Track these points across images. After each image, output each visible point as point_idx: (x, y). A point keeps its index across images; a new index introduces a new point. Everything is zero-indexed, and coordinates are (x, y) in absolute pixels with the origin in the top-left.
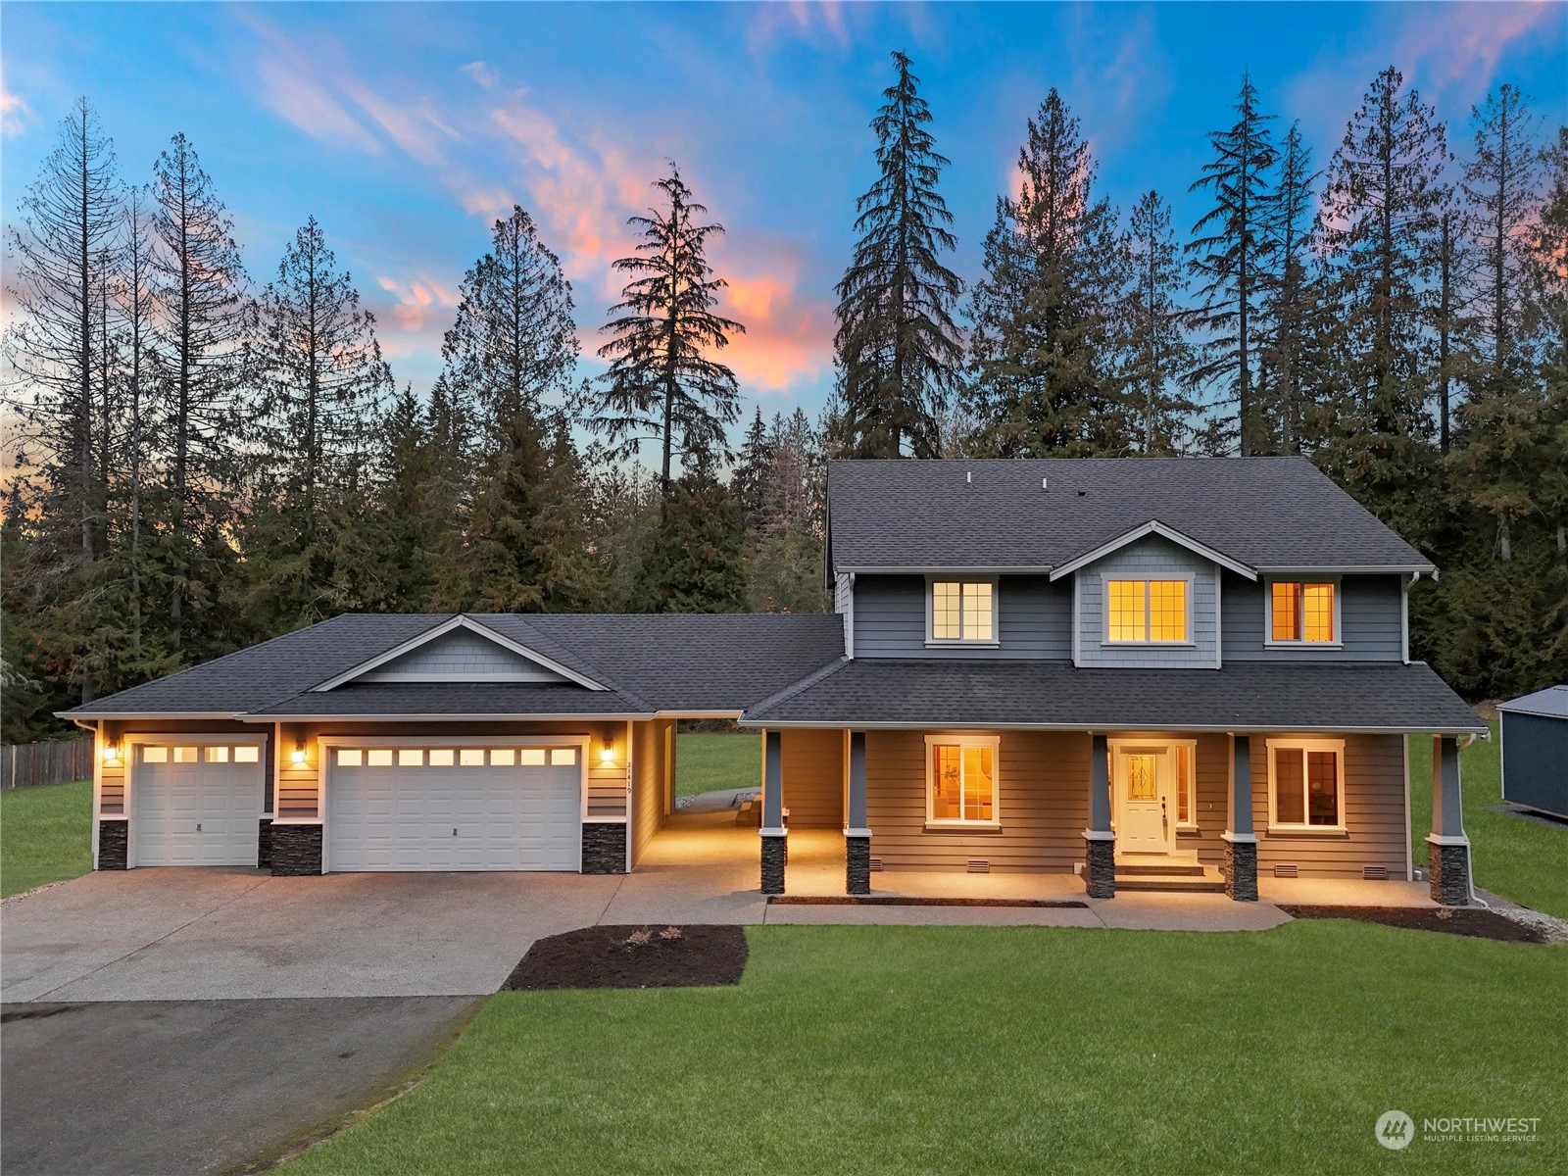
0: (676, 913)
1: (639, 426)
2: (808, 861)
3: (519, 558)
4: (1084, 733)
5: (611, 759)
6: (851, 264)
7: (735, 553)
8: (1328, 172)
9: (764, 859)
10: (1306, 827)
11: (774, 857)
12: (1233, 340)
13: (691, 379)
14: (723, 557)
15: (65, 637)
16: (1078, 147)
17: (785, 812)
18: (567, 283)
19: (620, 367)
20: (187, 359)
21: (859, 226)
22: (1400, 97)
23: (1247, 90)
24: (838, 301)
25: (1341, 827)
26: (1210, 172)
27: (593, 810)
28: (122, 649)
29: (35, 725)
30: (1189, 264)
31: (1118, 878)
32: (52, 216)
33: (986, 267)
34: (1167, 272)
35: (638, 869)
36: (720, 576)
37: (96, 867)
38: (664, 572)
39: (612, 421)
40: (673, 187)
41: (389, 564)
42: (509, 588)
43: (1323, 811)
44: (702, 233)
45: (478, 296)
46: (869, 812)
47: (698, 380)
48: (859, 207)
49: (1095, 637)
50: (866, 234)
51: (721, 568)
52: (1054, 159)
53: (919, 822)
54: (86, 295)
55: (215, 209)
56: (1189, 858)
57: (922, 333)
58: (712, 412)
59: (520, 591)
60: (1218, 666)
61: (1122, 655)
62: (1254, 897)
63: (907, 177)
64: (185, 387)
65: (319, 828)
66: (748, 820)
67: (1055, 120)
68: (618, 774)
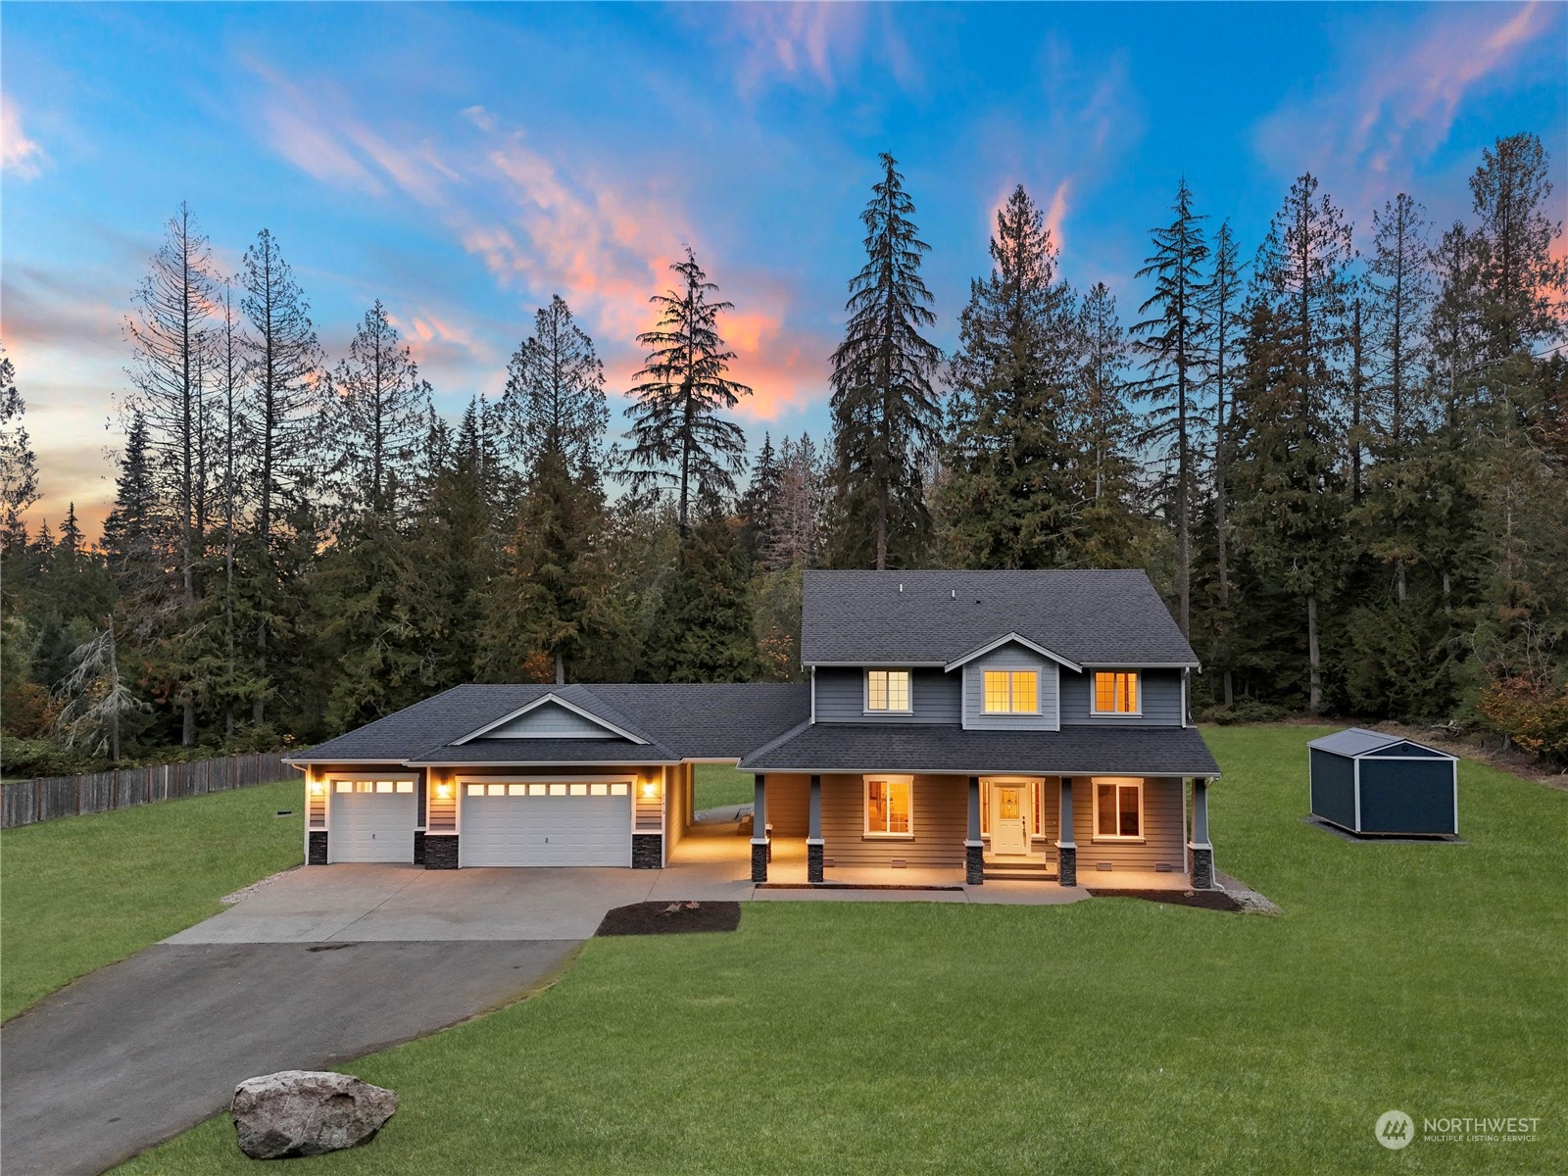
0: (696, 894)
1: (660, 478)
2: (785, 860)
3: (558, 599)
4: (965, 776)
5: (651, 791)
6: (844, 340)
7: (743, 591)
8: (1254, 263)
9: (753, 859)
10: (1118, 837)
11: (761, 857)
12: (1173, 408)
13: (705, 436)
14: (733, 596)
15: (172, 666)
16: (1042, 235)
17: (768, 827)
18: (599, 361)
19: (643, 425)
20: (271, 423)
21: (851, 306)
22: (1315, 201)
23: (1183, 194)
24: (833, 369)
25: (1141, 837)
26: (1154, 263)
27: (639, 825)
28: (220, 676)
29: (145, 740)
30: (1133, 344)
31: (985, 871)
32: (159, 305)
33: (962, 339)
34: (1113, 352)
35: (670, 866)
36: (730, 612)
37: (307, 862)
38: (682, 609)
39: (636, 473)
40: (688, 269)
41: (444, 600)
42: (550, 625)
43: (1130, 826)
44: (715, 310)
45: (523, 375)
46: (823, 827)
47: (711, 437)
48: (852, 287)
49: (976, 709)
50: (856, 313)
51: (731, 605)
52: (1021, 246)
53: (859, 834)
54: (186, 371)
55: (295, 294)
56: (1039, 858)
57: (906, 398)
58: (724, 466)
59: (560, 628)
60: (1058, 729)
61: (994, 722)
62: (1074, 884)
63: (893, 261)
64: (269, 448)
65: (457, 837)
66: (746, 831)
67: (1022, 212)
68: (656, 801)
